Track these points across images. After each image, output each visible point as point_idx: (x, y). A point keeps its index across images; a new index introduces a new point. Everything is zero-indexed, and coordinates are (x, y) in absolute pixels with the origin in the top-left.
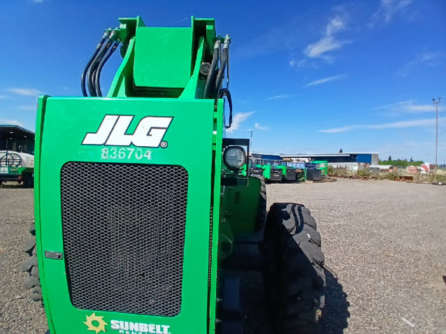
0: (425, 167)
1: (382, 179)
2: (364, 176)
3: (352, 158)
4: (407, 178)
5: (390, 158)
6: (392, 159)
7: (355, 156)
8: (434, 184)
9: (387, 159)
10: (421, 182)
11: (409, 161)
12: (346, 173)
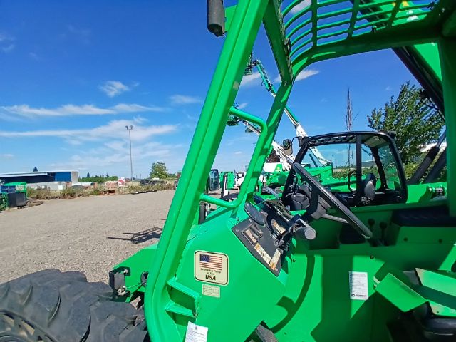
0: (121, 181)
1: (88, 195)
2: (69, 194)
3: (50, 177)
4: (110, 192)
5: (88, 175)
6: (91, 176)
7: (53, 174)
8: (133, 194)
9: (86, 176)
10: (122, 194)
11: (105, 176)
12: (49, 194)
